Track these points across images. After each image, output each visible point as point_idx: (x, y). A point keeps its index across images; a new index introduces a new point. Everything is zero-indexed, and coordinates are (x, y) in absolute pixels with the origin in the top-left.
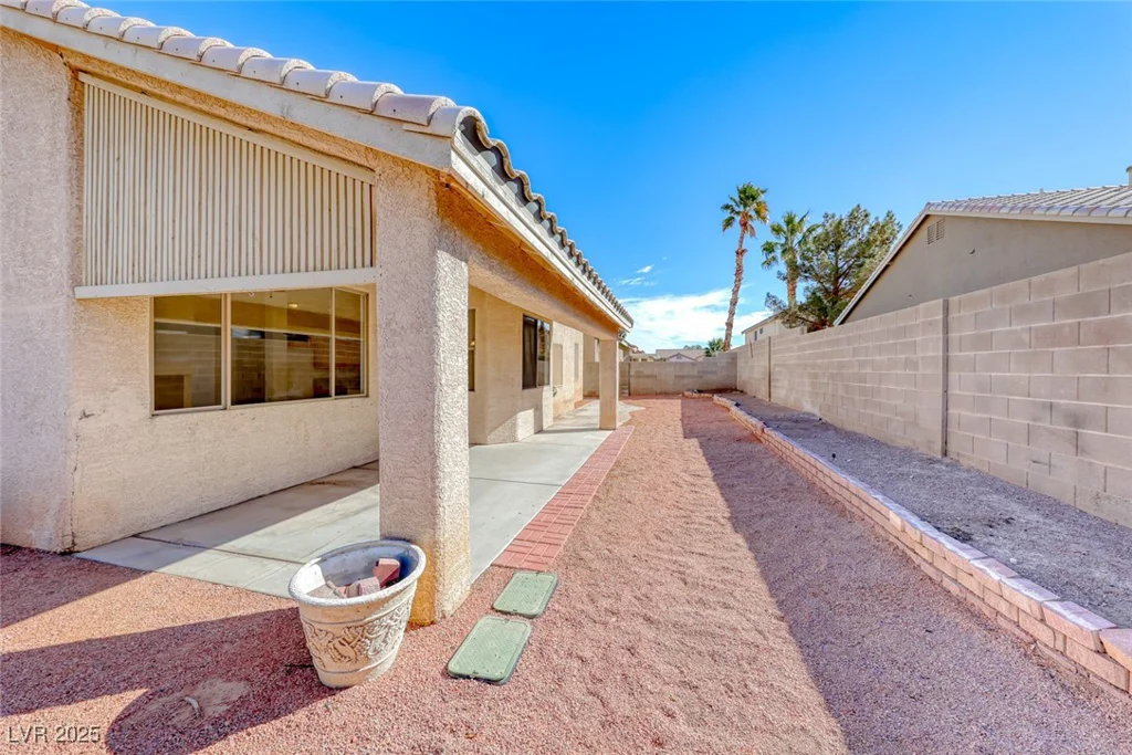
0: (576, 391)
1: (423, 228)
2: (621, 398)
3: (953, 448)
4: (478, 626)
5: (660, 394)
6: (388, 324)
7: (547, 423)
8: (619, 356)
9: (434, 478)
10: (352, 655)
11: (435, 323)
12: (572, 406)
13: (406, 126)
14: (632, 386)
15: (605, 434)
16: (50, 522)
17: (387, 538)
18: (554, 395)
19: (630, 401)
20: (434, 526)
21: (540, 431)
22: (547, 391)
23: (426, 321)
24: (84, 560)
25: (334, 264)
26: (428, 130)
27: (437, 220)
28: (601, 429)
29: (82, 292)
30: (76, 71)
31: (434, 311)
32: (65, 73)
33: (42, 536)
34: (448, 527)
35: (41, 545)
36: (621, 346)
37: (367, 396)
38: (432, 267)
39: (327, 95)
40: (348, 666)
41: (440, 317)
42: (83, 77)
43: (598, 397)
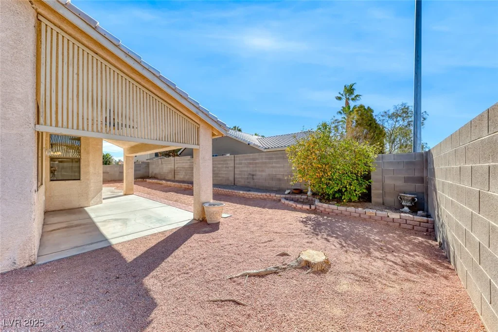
3: (236, 182)
5: (111, 181)
24: (38, 265)
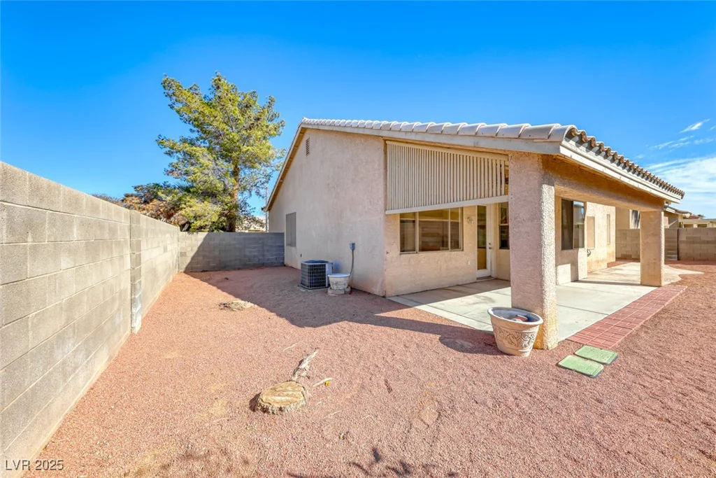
0: (608, 254)
1: (535, 176)
2: (666, 263)
4: (566, 359)
6: (516, 218)
7: (582, 275)
8: (665, 223)
9: (542, 285)
10: (516, 343)
11: (541, 217)
12: (605, 265)
13: (535, 141)
14: (681, 251)
15: (647, 290)
16: (379, 286)
17: (515, 308)
18: (588, 255)
19: (679, 265)
20: (542, 307)
21: (576, 280)
22: (582, 253)
23: (537, 216)
25: (486, 195)
26: (548, 140)
27: (543, 172)
28: (642, 284)
29: (387, 212)
30: (385, 140)
31: (541, 212)
32: (383, 142)
33: (377, 290)
34: (549, 310)
35: (377, 293)
36: (667, 214)
37: (463, 250)
38: (540, 193)
39: (496, 135)
40: (514, 347)
41: (544, 214)
42: (387, 142)
43: (637, 260)
